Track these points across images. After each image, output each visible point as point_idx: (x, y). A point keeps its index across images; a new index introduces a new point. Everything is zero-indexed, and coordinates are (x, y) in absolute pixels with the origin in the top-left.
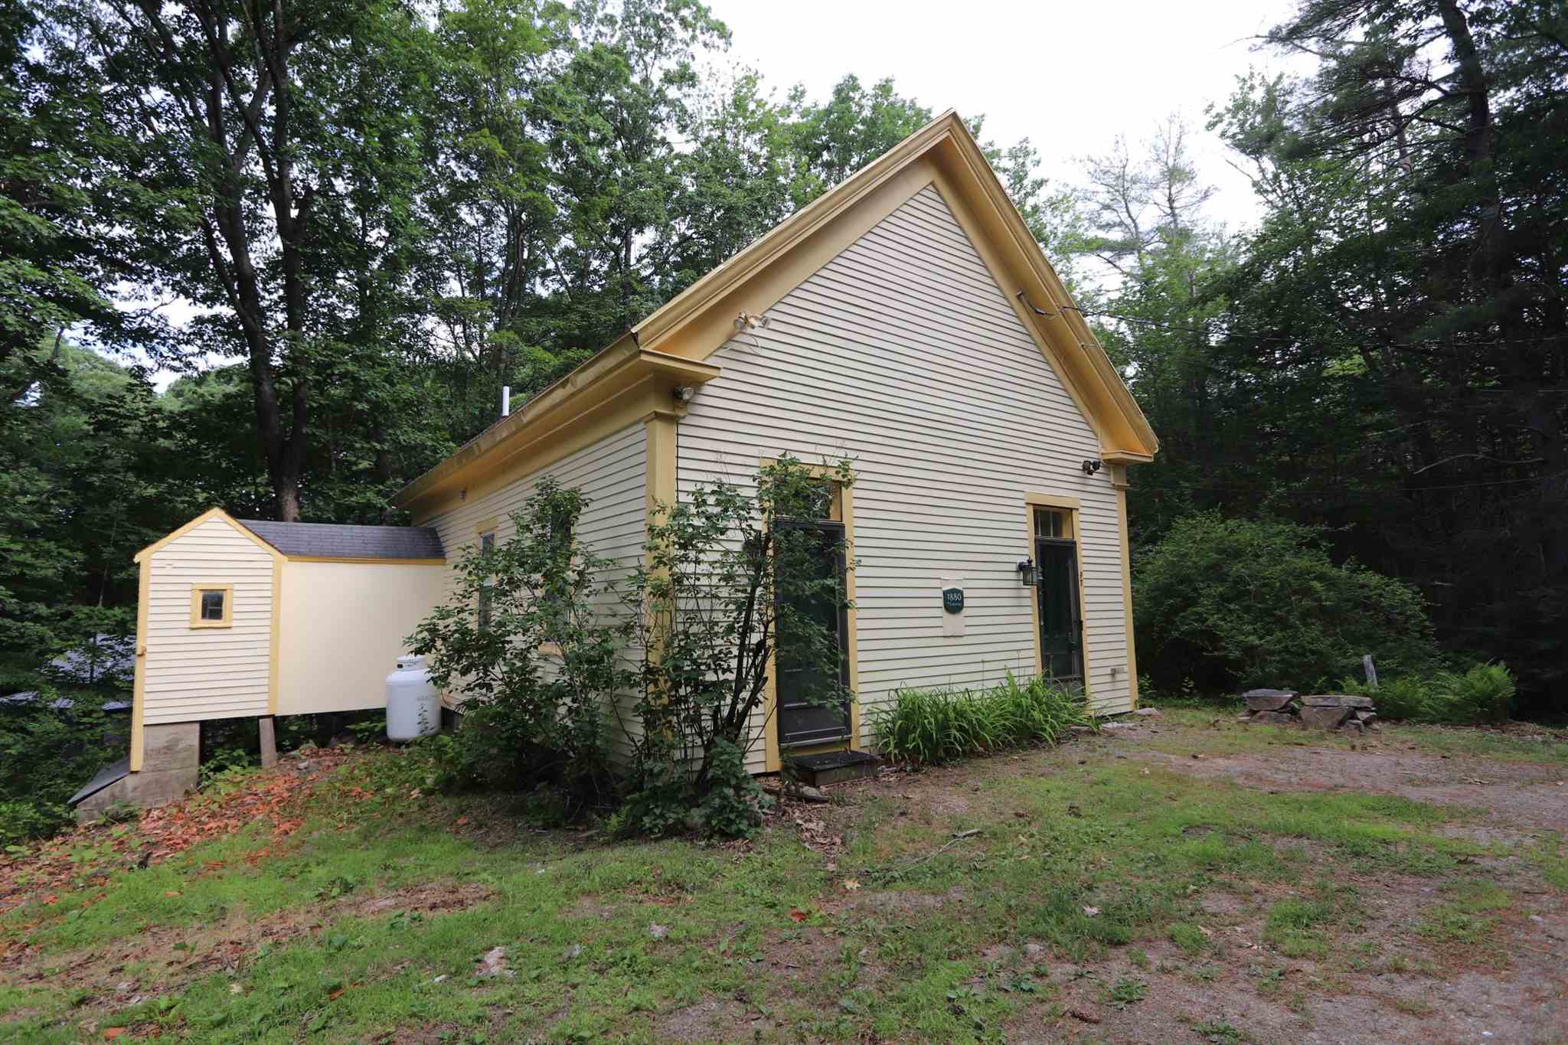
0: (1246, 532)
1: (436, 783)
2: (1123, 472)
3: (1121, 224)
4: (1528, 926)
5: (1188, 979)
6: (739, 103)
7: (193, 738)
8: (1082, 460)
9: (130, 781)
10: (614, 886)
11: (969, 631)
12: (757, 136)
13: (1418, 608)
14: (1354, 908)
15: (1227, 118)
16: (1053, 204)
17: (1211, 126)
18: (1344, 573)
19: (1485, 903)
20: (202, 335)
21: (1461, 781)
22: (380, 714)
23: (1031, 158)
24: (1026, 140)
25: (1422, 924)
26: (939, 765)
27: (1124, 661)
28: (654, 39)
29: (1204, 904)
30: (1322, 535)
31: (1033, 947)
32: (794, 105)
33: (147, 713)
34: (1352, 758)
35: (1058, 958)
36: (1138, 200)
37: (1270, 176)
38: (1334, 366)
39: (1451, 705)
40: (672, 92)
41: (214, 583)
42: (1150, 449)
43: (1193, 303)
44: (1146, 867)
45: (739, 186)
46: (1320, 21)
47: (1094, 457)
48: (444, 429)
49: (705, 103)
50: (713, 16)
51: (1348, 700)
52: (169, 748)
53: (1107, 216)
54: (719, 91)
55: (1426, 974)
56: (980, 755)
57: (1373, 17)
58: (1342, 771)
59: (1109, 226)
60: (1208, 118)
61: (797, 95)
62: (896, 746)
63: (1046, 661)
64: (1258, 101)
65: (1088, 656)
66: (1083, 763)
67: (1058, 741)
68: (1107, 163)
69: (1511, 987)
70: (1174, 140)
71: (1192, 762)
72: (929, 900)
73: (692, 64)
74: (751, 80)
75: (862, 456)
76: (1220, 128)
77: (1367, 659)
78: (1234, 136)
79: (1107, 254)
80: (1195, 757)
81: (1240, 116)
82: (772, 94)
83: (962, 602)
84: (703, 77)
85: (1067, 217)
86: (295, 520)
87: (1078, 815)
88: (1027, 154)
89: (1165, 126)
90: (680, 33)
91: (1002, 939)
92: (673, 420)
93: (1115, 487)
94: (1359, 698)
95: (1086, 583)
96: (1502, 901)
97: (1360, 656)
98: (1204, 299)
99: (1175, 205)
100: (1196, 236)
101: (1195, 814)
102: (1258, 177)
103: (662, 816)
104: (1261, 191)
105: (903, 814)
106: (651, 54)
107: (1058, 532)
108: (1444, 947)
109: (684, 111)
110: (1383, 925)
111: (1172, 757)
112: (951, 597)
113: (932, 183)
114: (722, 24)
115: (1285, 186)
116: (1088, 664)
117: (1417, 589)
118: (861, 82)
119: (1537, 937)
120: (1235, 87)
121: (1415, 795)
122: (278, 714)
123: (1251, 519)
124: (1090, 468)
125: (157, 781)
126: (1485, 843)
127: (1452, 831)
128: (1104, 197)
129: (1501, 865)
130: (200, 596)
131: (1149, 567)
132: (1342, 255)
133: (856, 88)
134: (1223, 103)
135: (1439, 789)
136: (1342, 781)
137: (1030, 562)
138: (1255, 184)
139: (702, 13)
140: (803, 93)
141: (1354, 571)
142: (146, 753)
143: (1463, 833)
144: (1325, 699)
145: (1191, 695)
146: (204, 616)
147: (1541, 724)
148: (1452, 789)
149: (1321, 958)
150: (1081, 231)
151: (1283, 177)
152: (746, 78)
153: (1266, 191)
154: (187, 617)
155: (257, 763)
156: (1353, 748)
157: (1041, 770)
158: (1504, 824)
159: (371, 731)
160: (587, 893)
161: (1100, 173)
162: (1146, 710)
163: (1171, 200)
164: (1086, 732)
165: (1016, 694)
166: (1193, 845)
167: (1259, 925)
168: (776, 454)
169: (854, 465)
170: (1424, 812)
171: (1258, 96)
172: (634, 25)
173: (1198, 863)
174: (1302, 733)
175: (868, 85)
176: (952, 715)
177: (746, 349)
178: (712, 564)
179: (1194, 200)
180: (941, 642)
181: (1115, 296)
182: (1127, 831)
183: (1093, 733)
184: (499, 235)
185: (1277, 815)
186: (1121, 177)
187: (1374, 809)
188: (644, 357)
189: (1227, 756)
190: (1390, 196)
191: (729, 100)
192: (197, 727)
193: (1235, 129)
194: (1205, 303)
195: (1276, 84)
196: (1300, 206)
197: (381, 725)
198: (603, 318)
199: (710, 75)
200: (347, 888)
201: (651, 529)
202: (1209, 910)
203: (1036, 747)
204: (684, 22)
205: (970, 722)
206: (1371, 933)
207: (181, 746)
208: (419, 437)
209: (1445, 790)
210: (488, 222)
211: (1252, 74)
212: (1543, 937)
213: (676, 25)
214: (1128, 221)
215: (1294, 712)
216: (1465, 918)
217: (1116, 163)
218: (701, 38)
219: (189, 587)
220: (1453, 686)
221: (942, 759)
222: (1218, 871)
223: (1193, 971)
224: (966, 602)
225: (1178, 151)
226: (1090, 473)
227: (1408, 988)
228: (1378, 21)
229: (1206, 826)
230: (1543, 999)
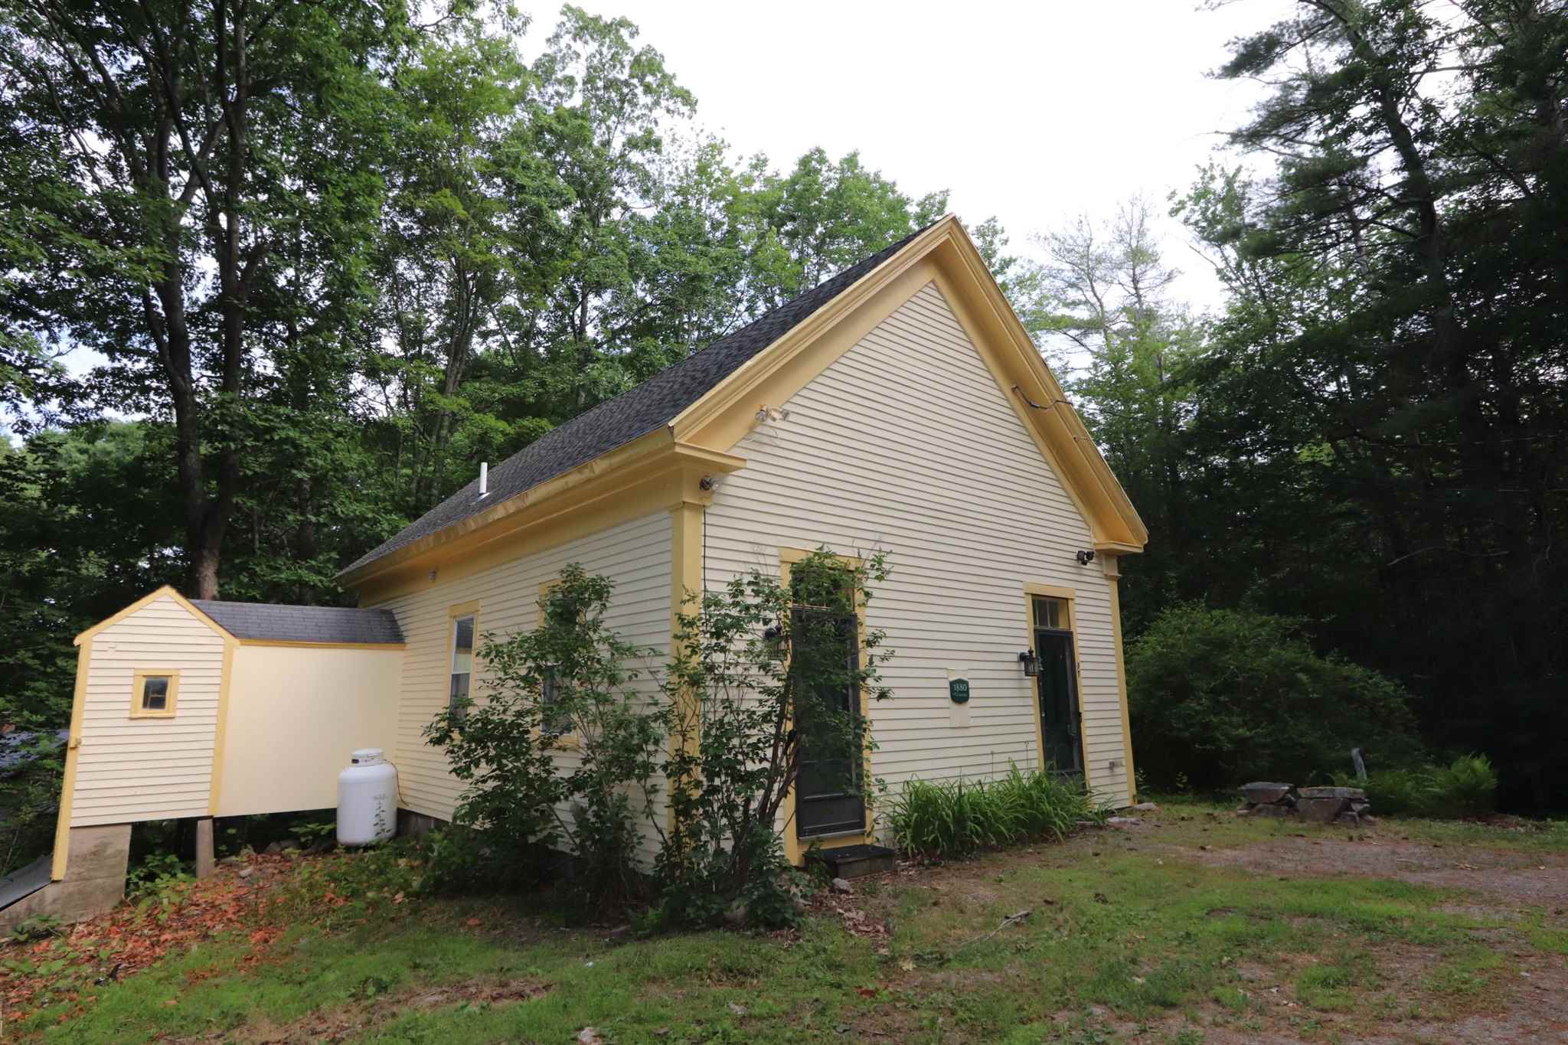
0: (1231, 623)
1: (423, 886)
2: (1114, 562)
3: (1087, 302)
4: (1517, 979)
5: (1239, 1030)
6: (702, 170)
7: (123, 842)
8: (1077, 550)
9: (50, 892)
10: (676, 974)
11: (972, 722)
12: (722, 204)
13: (1400, 700)
14: (1371, 971)
15: (1189, 205)
16: (1021, 282)
17: (1174, 212)
18: (1328, 665)
19: (1481, 964)
20: (100, 390)
21: (1454, 867)
22: (329, 816)
23: (999, 236)
24: (994, 219)
25: (1429, 982)
26: (956, 859)
27: (1122, 754)
28: (618, 104)
29: (1240, 972)
30: (1304, 626)
31: (1098, 1010)
32: (756, 173)
33: (75, 813)
34: (1350, 848)
35: (1120, 1018)
36: (1103, 279)
37: (1233, 264)
38: (1304, 454)
39: (1439, 798)
40: (635, 157)
41: (157, 668)
42: (1140, 540)
43: (1164, 388)
44: (1181, 944)
45: (704, 254)
46: (1278, 127)
47: (1087, 548)
48: (385, 500)
49: (667, 168)
50: (677, 83)
51: (1342, 791)
52: (97, 853)
53: (1073, 294)
54: (681, 156)
55: (1438, 1019)
56: (993, 849)
57: (1326, 129)
58: (1343, 859)
59: (1075, 304)
60: (1171, 205)
61: (760, 164)
62: (913, 840)
63: (1048, 754)
64: (1219, 191)
65: (1087, 749)
66: (1097, 855)
67: (1067, 835)
68: (1070, 241)
69: (1508, 1025)
70: (1137, 222)
71: (1201, 853)
72: (987, 977)
73: (655, 129)
74: (715, 149)
75: (895, 549)
76: (1183, 214)
77: (1355, 752)
78: (1196, 223)
79: (1073, 332)
80: (1203, 848)
81: (1202, 204)
82: (735, 162)
83: (967, 692)
84: (666, 141)
85: (1035, 295)
86: (214, 598)
87: (1105, 902)
88: (995, 233)
89: (1128, 208)
90: (644, 99)
91: (1065, 1006)
92: (701, 509)
93: (1108, 577)
94: (1352, 790)
95: (1083, 674)
96: (1495, 961)
97: (1349, 750)
98: (1174, 384)
99: (1140, 285)
100: (1161, 317)
101: (1216, 898)
102: (1222, 265)
103: (703, 907)
104: (1224, 278)
105: (935, 904)
106: (614, 118)
107: (1055, 622)
108: (1451, 998)
109: (647, 175)
110: (1396, 984)
111: (1182, 849)
112: (957, 687)
113: (933, 281)
114: (688, 92)
115: (1248, 274)
116: (1088, 758)
117: (1398, 682)
118: (828, 155)
119: (1525, 988)
120: (1196, 177)
121: (1414, 879)
122: (216, 816)
123: (1235, 608)
124: (1084, 558)
125: (80, 892)
126: (1479, 918)
127: (1449, 910)
128: (1069, 275)
129: (1493, 936)
130: (143, 683)
131: (1137, 658)
132: (1305, 345)
133: (822, 161)
134: (1185, 191)
135: (1433, 875)
136: (1344, 868)
137: (1031, 652)
138: (1219, 271)
139: (667, 79)
140: (765, 161)
141: (1337, 664)
142: (70, 860)
143: (1460, 911)
144: (1321, 791)
145: (1184, 790)
146: (145, 705)
147: (1522, 816)
148: (1447, 873)
149: (1347, 1011)
150: (1049, 309)
151: (1245, 265)
152: (709, 146)
153: (1230, 279)
154: (128, 706)
155: (191, 871)
156: (1351, 839)
157: (1059, 862)
158: (1495, 902)
159: (316, 835)
160: (653, 980)
161: (1064, 251)
162: (1145, 806)
163: (1135, 281)
164: (1092, 827)
165: (1022, 788)
166: (1217, 925)
167: (1290, 987)
168: (813, 547)
169: (888, 559)
170: (1422, 892)
171: (1219, 185)
172: (598, 89)
173: (1227, 940)
174: (1301, 826)
175: (835, 157)
176: (968, 808)
177: (766, 440)
178: (737, 653)
179: (1158, 281)
180: (950, 733)
181: (1086, 376)
182: (1153, 915)
183: (1100, 828)
184: (441, 291)
185: (1292, 898)
186: (1085, 256)
187: (1377, 891)
188: (678, 449)
189: (1233, 847)
190: (1349, 287)
191: (693, 167)
192: (129, 829)
193: (1197, 216)
194: (1176, 388)
195: (1235, 175)
196: (1263, 293)
197: (329, 827)
198: (560, 386)
199: (674, 140)
200: (382, 988)
201: (681, 618)
202: (1245, 977)
203: (1045, 840)
204: (648, 89)
205: (984, 814)
206: (1388, 991)
207: (110, 851)
208: (357, 509)
209: (1439, 875)
210: (429, 278)
211: (1212, 165)
212: (1532, 989)
213: (639, 90)
214: (1094, 300)
215: (1291, 805)
216: (1466, 975)
217: (1080, 241)
218: (664, 103)
219: (131, 673)
220: (1438, 781)
221: (961, 852)
222: (1246, 946)
223: (1242, 1023)
224: (972, 693)
225: (1141, 234)
226: (1085, 563)
227: (1424, 1030)
228: (1331, 133)
229: (1226, 910)
230: (1531, 1033)
